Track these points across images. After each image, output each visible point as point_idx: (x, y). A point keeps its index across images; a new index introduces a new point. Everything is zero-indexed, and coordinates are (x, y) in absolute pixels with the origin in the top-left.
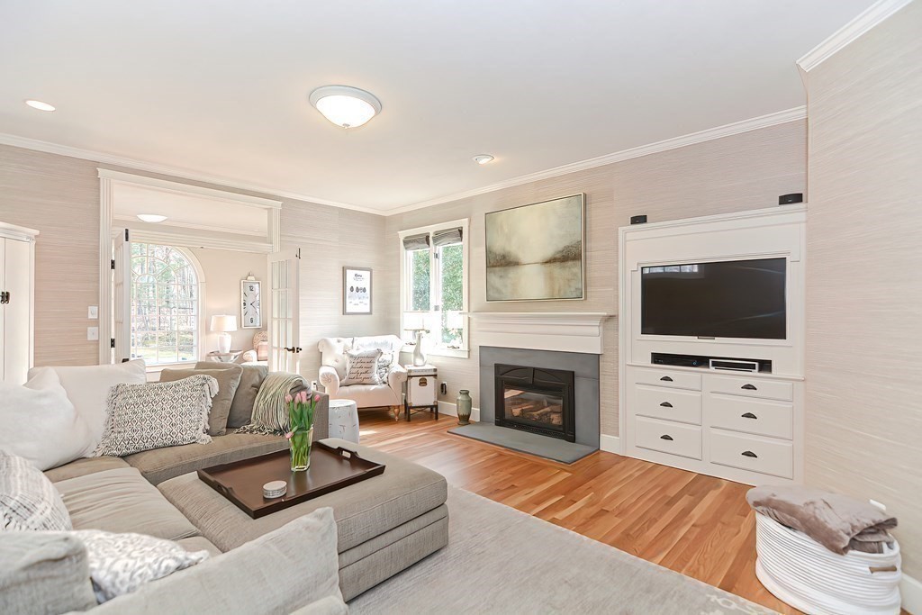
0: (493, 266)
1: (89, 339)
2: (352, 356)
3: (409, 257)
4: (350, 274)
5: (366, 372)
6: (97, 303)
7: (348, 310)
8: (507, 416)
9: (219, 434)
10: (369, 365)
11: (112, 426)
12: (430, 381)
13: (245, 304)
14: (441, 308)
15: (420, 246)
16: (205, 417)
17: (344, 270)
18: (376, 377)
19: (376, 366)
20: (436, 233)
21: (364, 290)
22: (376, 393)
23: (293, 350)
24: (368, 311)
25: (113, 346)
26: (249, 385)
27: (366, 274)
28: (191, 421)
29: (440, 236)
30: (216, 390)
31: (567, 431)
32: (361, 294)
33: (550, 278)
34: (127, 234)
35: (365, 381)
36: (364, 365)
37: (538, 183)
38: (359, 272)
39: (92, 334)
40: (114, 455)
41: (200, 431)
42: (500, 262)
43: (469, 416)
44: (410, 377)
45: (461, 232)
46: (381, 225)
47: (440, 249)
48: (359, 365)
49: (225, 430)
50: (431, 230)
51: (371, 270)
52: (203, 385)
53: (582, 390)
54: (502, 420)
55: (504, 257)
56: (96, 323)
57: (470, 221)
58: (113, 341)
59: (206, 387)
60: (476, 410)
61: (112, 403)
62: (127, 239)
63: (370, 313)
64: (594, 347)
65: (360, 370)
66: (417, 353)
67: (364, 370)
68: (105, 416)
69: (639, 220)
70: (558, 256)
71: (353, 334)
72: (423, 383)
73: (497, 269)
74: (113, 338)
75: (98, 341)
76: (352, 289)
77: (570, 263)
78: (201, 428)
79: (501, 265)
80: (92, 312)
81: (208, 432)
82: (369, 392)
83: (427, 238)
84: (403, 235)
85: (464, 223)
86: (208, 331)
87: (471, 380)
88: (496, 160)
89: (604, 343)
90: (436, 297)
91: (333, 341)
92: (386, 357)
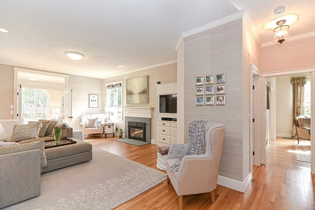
0: (128, 94)
1: (11, 114)
2: (89, 120)
3: (109, 91)
4: (91, 96)
5: (93, 124)
6: (13, 104)
7: (90, 107)
8: (131, 136)
9: (42, 137)
10: (94, 122)
11: (14, 134)
12: (111, 126)
13: (63, 105)
14: (117, 106)
15: (111, 88)
16: (38, 132)
17: (89, 95)
18: (96, 126)
19: (96, 123)
20: (115, 84)
21: (96, 101)
22: (96, 130)
23: (70, 117)
24: (97, 107)
25: (18, 116)
26: (52, 125)
27: (96, 96)
28: (34, 133)
29: (116, 85)
30: (42, 126)
31: (144, 139)
32: (95, 102)
33: (140, 98)
34: (20, 86)
35: (92, 127)
36: (92, 122)
37: (138, 72)
38: (94, 96)
39: (12, 113)
40: (14, 141)
41: (37, 136)
42: (130, 93)
43: (122, 136)
44: (106, 125)
45: (121, 84)
46: (101, 81)
47: (117, 89)
48: (91, 122)
49: (44, 136)
50: (114, 83)
51: (98, 95)
52: (38, 125)
53: (147, 127)
54: (130, 137)
55: (130, 92)
56: (13, 110)
57: (123, 81)
58: (18, 115)
59: (39, 125)
60: (124, 134)
61: (14, 129)
62: (20, 87)
63: (98, 108)
64: (149, 116)
65: (91, 123)
66: (109, 119)
67: (92, 123)
68: (12, 132)
69: (159, 83)
70: (142, 92)
71: (91, 114)
72: (109, 127)
73: (129, 95)
74: (18, 113)
75: (13, 115)
76: (92, 100)
77: (144, 94)
78: (37, 135)
79: (130, 94)
80: (12, 107)
81: (39, 136)
82: (93, 129)
83: (113, 86)
84: (107, 85)
85: (121, 82)
86: (51, 113)
87: (123, 126)
88: (123, 66)
89: (152, 115)
90: (116, 103)
91: (85, 115)
92: (99, 120)
